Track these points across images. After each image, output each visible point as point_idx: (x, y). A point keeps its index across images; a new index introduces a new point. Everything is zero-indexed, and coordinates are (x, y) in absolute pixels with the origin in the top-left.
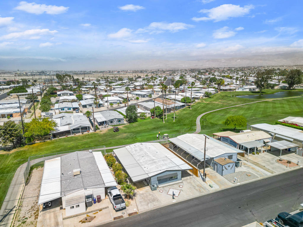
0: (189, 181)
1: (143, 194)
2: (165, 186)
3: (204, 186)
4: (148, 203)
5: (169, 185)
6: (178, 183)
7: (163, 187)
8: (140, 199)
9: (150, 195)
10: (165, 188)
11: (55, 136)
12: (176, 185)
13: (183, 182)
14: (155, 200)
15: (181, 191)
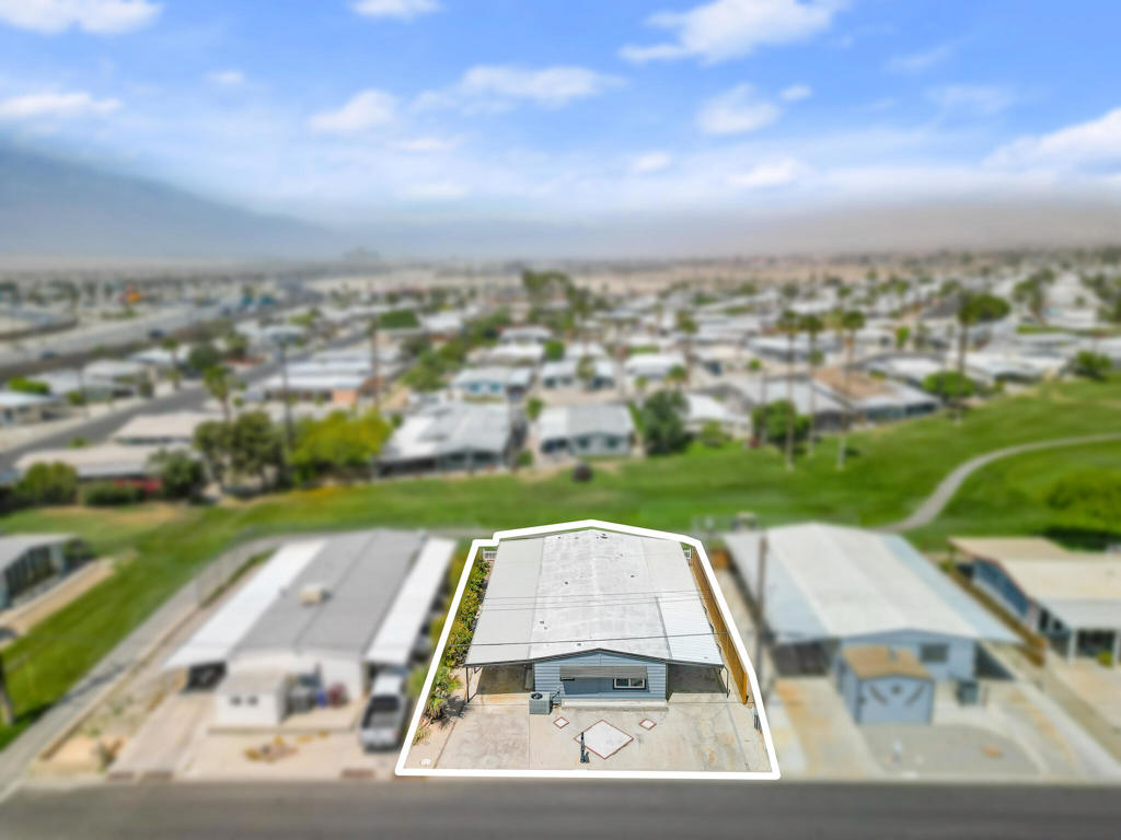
0: (693, 711)
1: (491, 716)
2: (589, 709)
3: (744, 744)
4: (485, 754)
5: (604, 709)
6: (644, 709)
7: (579, 709)
8: (469, 731)
9: (514, 725)
10: (585, 715)
11: (389, 469)
12: (631, 713)
13: (666, 709)
14: (518, 748)
15: (636, 741)
